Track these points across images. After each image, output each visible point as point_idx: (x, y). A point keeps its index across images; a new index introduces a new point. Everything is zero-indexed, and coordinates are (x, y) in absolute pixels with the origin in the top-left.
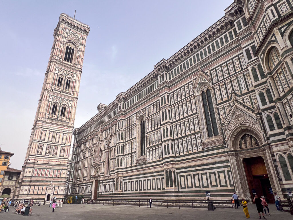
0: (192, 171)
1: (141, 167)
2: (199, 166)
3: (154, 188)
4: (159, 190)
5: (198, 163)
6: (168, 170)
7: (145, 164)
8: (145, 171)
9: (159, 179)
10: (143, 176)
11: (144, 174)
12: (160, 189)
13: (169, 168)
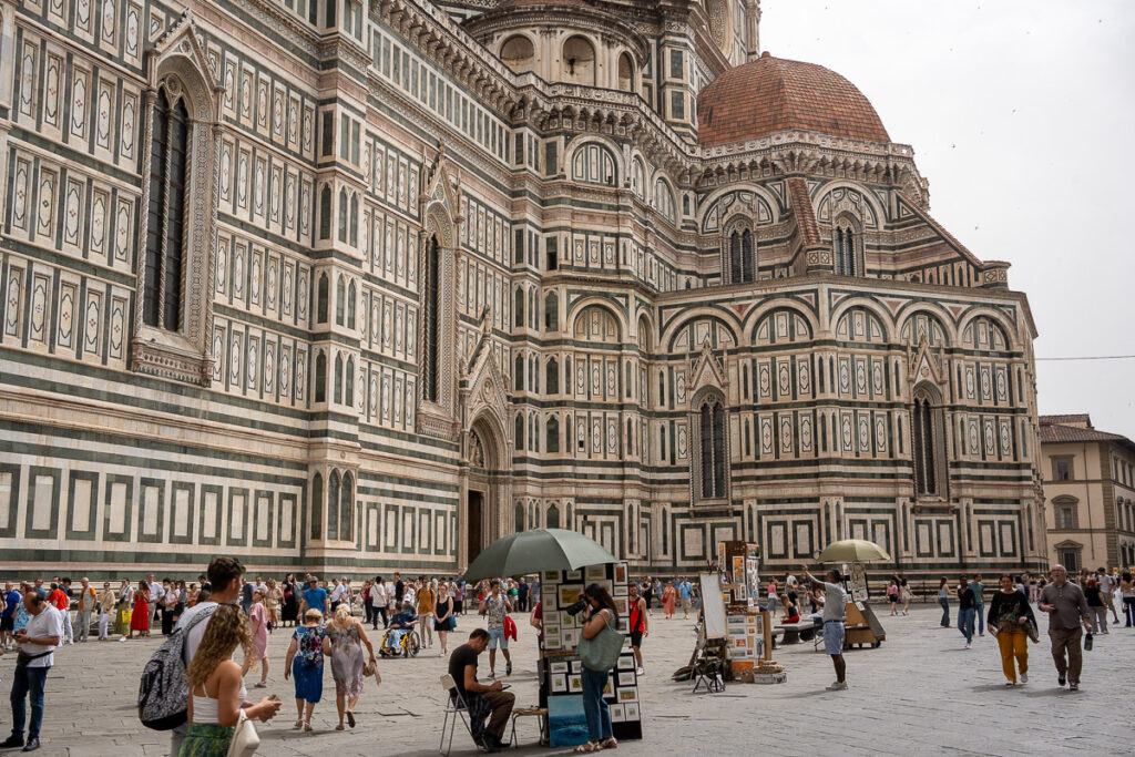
0: (383, 493)
1: (166, 397)
2: (401, 481)
3: (237, 534)
4: (264, 546)
5: (399, 471)
6: (342, 472)
7: (195, 394)
8: (192, 438)
9: (270, 495)
10: (175, 457)
11: (185, 449)
12: (267, 543)
13: (348, 465)
